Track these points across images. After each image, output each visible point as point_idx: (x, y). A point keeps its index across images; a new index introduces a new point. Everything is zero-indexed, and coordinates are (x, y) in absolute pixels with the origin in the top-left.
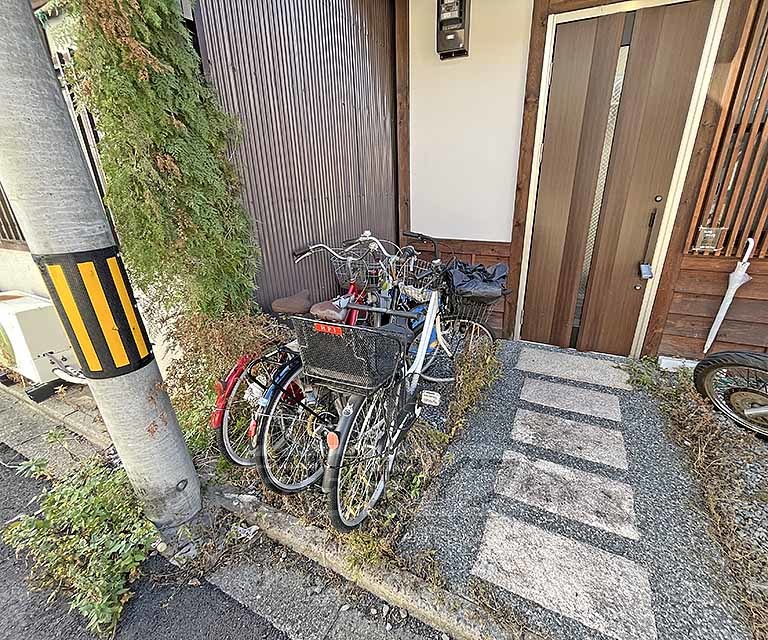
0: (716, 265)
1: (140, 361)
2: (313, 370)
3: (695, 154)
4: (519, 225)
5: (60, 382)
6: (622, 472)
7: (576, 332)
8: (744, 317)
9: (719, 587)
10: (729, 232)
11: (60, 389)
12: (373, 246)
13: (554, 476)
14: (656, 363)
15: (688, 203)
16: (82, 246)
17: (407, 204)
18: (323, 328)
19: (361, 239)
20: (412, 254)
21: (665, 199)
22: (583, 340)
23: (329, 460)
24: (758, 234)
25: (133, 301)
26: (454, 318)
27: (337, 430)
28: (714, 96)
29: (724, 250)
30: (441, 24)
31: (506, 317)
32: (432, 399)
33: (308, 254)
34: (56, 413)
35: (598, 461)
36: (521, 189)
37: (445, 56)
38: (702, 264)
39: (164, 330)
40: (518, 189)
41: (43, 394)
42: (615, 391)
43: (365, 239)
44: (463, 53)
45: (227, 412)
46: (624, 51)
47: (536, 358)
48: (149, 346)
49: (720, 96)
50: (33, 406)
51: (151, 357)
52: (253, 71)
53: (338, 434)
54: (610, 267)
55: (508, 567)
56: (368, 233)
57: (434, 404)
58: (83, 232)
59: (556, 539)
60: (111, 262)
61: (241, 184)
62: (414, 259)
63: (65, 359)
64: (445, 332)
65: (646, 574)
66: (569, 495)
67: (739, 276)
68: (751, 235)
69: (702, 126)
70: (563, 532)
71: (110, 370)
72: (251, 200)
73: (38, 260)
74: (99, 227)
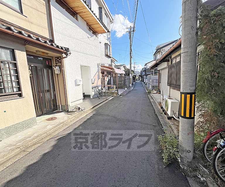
1: (191, 118)
5: (173, 117)
11: (173, 119)
16: (189, 91)
25: (195, 104)
34: (170, 123)
39: (200, 113)
41: (170, 118)
45: (209, 141)
48: (194, 115)
50: (167, 120)
51: (194, 118)
58: (190, 89)
60: (193, 95)
63: (175, 113)
71: (184, 117)
73: (181, 93)
74: (194, 88)
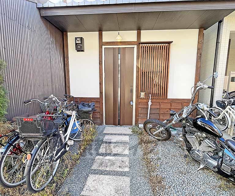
0: (145, 101)
2: (23, 134)
3: (137, 77)
4: (101, 93)
6: (127, 155)
7: (119, 120)
8: (153, 112)
9: (145, 177)
10: (146, 93)
12: (53, 99)
13: (109, 160)
14: (138, 126)
15: (137, 87)
17: (69, 87)
18: (26, 119)
19: (50, 97)
20: (66, 101)
21: (133, 86)
22: (121, 123)
23: (27, 164)
24: (151, 94)
26: (81, 119)
27: (32, 153)
28: (138, 65)
29: (146, 97)
30: (76, 44)
31: (101, 119)
32: (71, 142)
33: (30, 102)
35: (122, 153)
36: (101, 84)
37: (78, 51)
38: (143, 101)
40: (100, 84)
42: (128, 135)
43: (51, 97)
44: (83, 51)
46: (119, 55)
47: (109, 129)
49: (139, 65)
52: (12, 49)
53: (32, 155)
54: (124, 103)
55: (92, 189)
56: (52, 95)
57: (72, 144)
59: (107, 177)
61: (4, 81)
62: (67, 102)
64: (79, 123)
65: (130, 179)
66: (113, 164)
67: (150, 103)
68: (150, 94)
69: (137, 71)
70: (110, 174)
72: (7, 85)
